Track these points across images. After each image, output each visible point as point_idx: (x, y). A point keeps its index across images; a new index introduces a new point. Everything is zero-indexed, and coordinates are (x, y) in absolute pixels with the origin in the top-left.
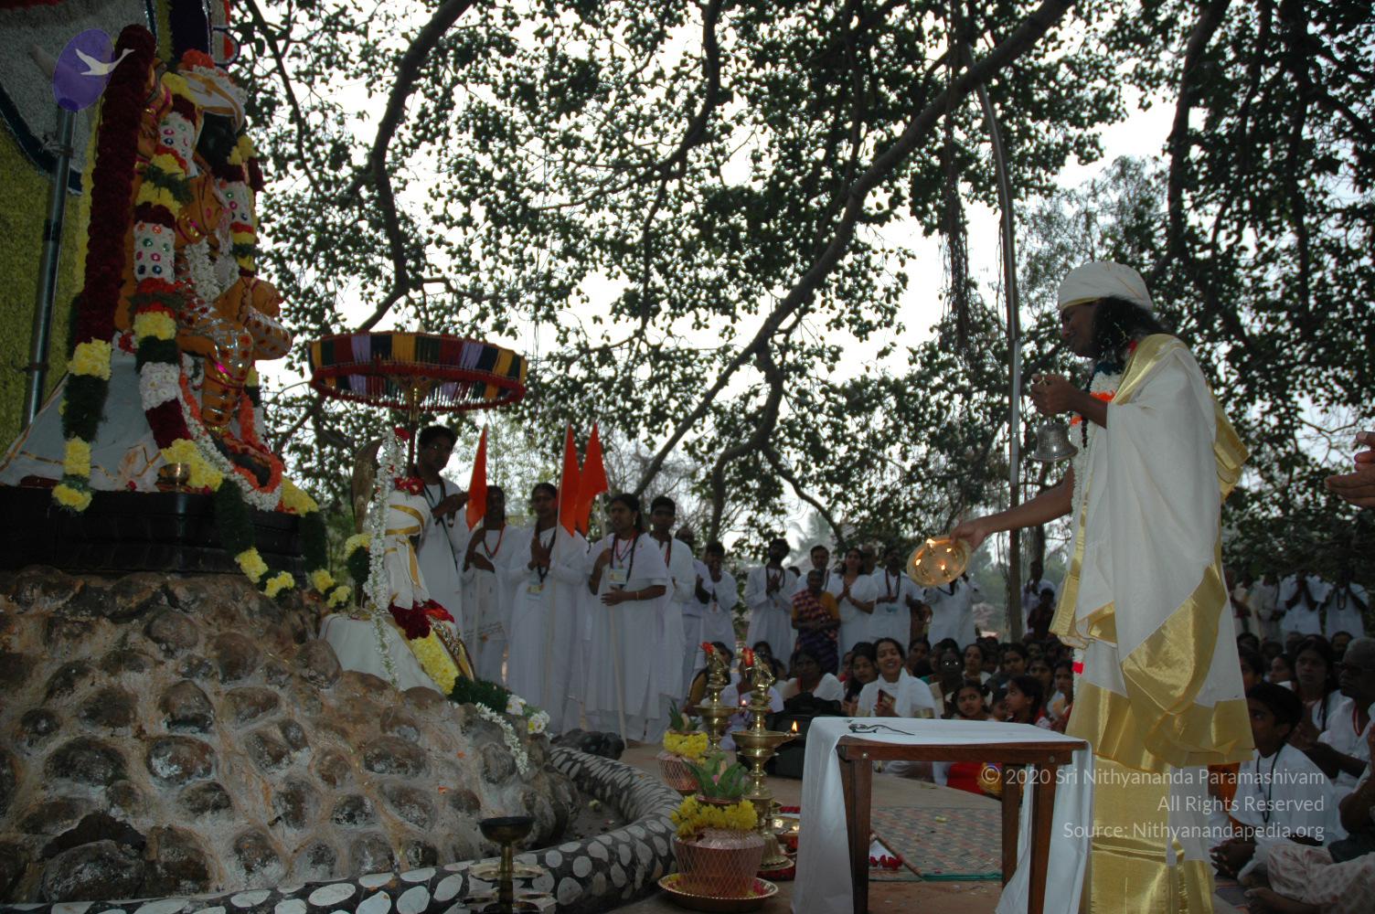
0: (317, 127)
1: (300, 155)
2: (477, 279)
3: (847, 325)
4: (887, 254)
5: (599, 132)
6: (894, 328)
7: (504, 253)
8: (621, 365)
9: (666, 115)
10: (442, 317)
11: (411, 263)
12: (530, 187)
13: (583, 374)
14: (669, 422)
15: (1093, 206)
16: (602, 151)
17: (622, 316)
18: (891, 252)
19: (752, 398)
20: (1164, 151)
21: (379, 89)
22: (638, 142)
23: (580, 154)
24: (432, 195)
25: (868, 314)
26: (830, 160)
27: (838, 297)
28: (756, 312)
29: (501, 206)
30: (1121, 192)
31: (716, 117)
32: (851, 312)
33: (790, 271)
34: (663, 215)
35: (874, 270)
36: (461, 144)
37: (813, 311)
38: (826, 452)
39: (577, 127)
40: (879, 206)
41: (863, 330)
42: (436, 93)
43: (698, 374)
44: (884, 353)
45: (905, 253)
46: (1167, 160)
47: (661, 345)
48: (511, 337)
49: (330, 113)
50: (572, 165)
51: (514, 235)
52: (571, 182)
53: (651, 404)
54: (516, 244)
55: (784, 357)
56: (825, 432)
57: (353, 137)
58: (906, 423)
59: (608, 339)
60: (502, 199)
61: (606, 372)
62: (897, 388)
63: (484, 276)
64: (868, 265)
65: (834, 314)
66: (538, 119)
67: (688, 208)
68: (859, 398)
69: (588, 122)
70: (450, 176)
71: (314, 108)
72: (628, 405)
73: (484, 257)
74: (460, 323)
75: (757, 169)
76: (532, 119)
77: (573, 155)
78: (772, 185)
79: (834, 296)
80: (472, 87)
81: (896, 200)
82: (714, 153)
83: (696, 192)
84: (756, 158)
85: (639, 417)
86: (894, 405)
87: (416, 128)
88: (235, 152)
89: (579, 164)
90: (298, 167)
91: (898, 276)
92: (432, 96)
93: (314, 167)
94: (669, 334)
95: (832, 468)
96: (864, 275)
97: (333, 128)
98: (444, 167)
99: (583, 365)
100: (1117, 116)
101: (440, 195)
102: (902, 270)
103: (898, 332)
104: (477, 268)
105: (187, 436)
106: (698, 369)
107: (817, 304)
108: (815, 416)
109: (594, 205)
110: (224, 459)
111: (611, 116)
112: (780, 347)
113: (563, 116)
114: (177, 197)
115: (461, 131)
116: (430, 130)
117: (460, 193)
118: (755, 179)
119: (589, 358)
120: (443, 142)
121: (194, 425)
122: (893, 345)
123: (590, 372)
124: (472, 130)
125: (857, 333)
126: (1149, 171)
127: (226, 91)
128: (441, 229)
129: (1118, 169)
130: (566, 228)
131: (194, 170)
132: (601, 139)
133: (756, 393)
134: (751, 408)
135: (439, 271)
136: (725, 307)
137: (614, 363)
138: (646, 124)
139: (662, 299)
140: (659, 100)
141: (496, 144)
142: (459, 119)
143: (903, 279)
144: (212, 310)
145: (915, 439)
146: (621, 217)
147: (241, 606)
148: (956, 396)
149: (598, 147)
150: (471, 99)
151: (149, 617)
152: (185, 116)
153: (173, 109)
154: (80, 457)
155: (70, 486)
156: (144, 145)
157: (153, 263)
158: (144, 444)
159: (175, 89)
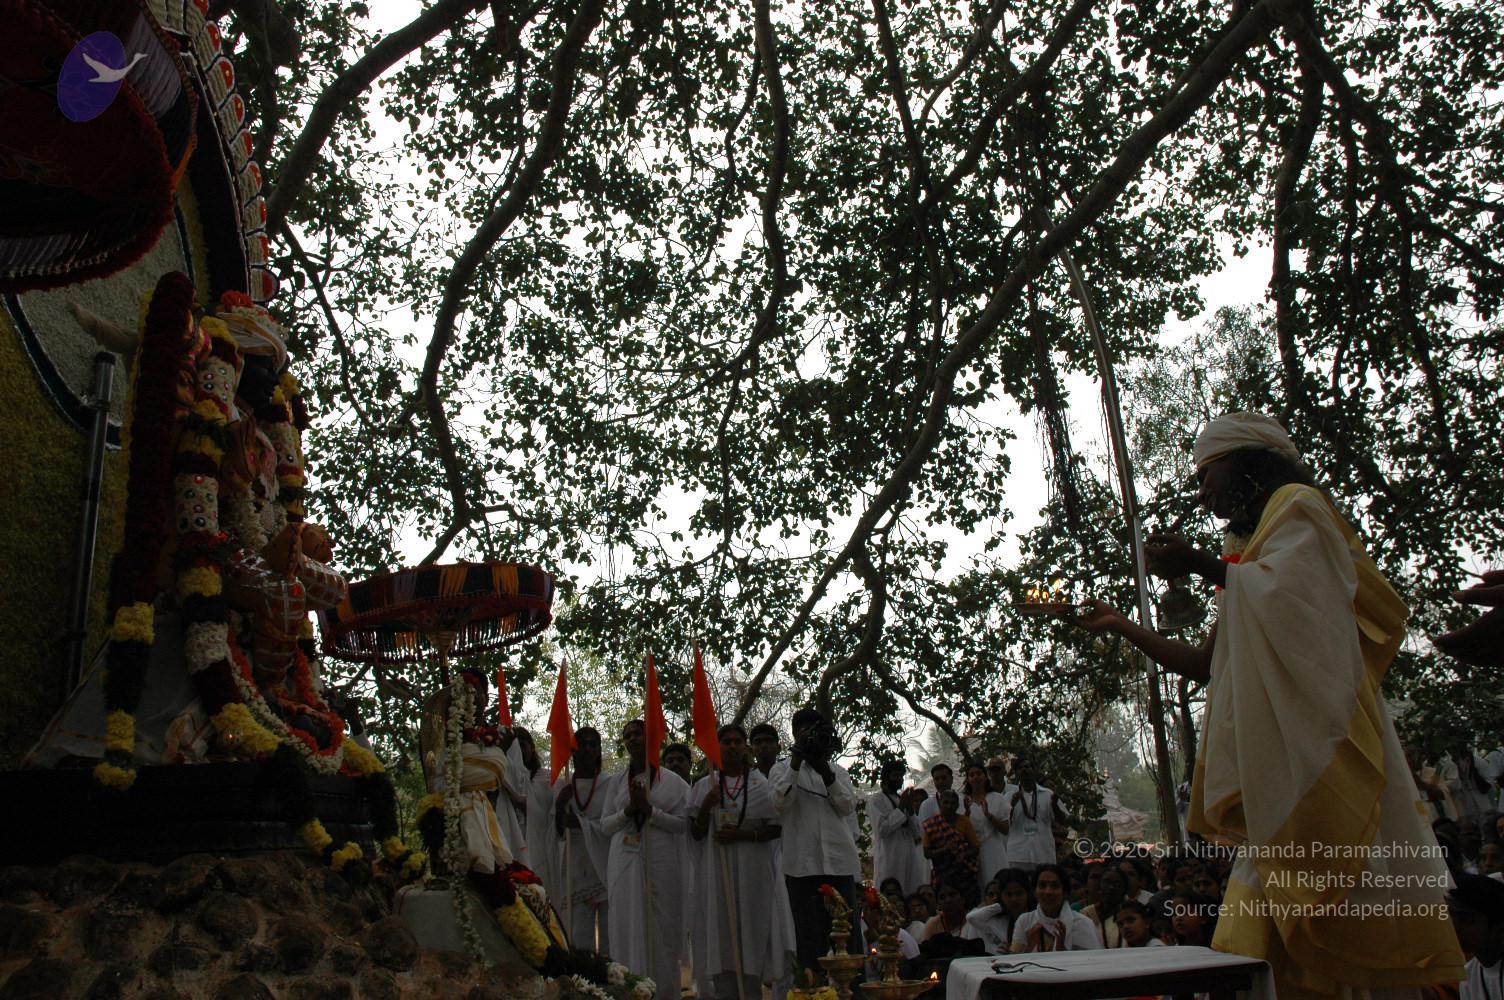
0: (362, 355)
1: (346, 386)
2: (543, 503)
3: (949, 517)
4: (984, 436)
5: (661, 335)
6: (1001, 516)
7: (570, 472)
8: (706, 583)
9: (732, 311)
10: (508, 547)
11: (470, 492)
12: (593, 399)
13: (666, 596)
14: (765, 641)
15: (1201, 363)
16: (667, 355)
17: (704, 530)
18: (989, 433)
19: (853, 606)
20: (1268, 298)
21: (425, 310)
22: (705, 342)
23: (643, 360)
24: (488, 417)
25: (971, 504)
26: (912, 342)
27: (936, 488)
28: (849, 513)
29: (563, 423)
30: (1228, 345)
31: (785, 309)
32: (952, 503)
33: (881, 465)
34: (738, 417)
35: (972, 454)
36: (515, 360)
37: (911, 505)
38: (940, 658)
39: (639, 331)
40: (970, 386)
41: (967, 522)
42: (486, 310)
43: (792, 585)
44: (992, 544)
45: (1004, 433)
46: (1273, 305)
47: (748, 557)
48: (584, 564)
49: (375, 340)
50: (636, 373)
51: (578, 453)
52: (636, 391)
53: (743, 623)
54: (582, 462)
55: (883, 559)
56: (938, 637)
57: (401, 363)
58: (1026, 618)
59: (690, 556)
60: (564, 415)
61: (691, 592)
62: (1011, 581)
63: (551, 500)
64: (965, 450)
65: (934, 507)
66: (596, 328)
67: (764, 407)
68: (971, 594)
69: (649, 327)
70: (506, 395)
71: (358, 336)
72: (718, 626)
73: (549, 479)
74: (528, 551)
75: (835, 359)
76: (589, 328)
77: (637, 362)
78: (852, 374)
79: (931, 487)
80: (523, 300)
81: (988, 378)
82: (787, 346)
83: (771, 390)
84: (833, 347)
85: (731, 638)
86: (1010, 599)
87: (466, 347)
88: (278, 392)
89: (644, 371)
90: (344, 399)
91: (999, 458)
92: (481, 314)
93: (361, 398)
94: (757, 545)
95: (949, 675)
96: (962, 462)
97: (379, 354)
98: (499, 386)
99: (665, 586)
100: (1214, 265)
101: (498, 417)
102: (1002, 453)
103: (1006, 520)
104: (542, 491)
105: (238, 698)
106: (790, 581)
107: (914, 497)
108: (924, 621)
109: (663, 413)
110: (279, 722)
111: (673, 317)
112: (878, 547)
113: (623, 322)
114: (219, 444)
115: (515, 347)
116: (482, 349)
117: (518, 412)
118: (834, 370)
119: (671, 578)
120: (497, 361)
121: (247, 686)
122: (1002, 534)
123: (674, 594)
124: (526, 345)
125: (961, 525)
126: (1255, 319)
127: (266, 329)
128: (500, 453)
129: (1222, 321)
130: (636, 441)
131: (235, 413)
132: (664, 343)
133: (857, 601)
134: (853, 618)
135: (501, 498)
136: (815, 511)
137: (699, 581)
138: (712, 323)
139: (746, 508)
140: (722, 296)
141: (553, 358)
142: (512, 334)
143: (1004, 461)
144: (259, 560)
145: (1037, 635)
146: (693, 424)
147: (304, 884)
148: (1077, 583)
149: (662, 350)
150: (524, 312)
151: (202, 904)
152: (225, 359)
153: (212, 354)
154: (124, 731)
155: (113, 764)
156: (184, 393)
157: (196, 516)
158: (191, 711)
159: (215, 332)
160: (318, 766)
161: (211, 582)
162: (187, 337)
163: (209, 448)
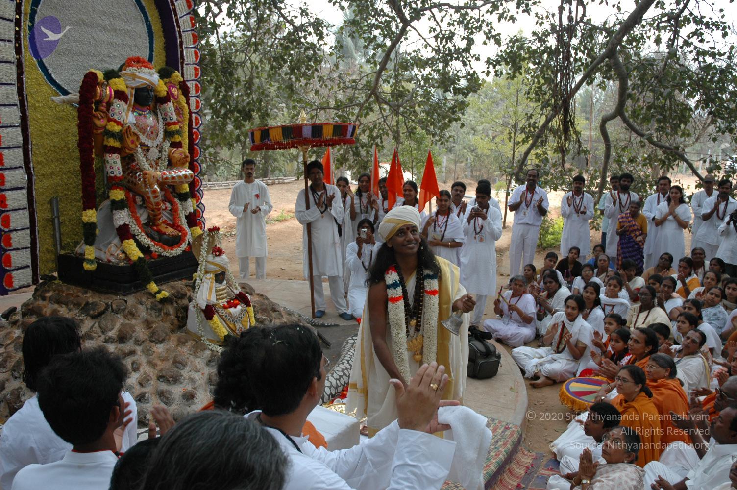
121: (137, 229)
151: (103, 316)
152: (120, 99)
153: (115, 98)
154: (90, 252)
155: (87, 263)
156: (100, 123)
157: (110, 170)
158: (116, 240)
159: (114, 88)
160: (168, 255)
161: (118, 195)
162: (98, 99)
163: (112, 143)
